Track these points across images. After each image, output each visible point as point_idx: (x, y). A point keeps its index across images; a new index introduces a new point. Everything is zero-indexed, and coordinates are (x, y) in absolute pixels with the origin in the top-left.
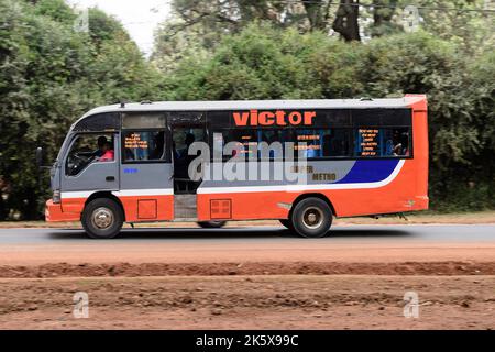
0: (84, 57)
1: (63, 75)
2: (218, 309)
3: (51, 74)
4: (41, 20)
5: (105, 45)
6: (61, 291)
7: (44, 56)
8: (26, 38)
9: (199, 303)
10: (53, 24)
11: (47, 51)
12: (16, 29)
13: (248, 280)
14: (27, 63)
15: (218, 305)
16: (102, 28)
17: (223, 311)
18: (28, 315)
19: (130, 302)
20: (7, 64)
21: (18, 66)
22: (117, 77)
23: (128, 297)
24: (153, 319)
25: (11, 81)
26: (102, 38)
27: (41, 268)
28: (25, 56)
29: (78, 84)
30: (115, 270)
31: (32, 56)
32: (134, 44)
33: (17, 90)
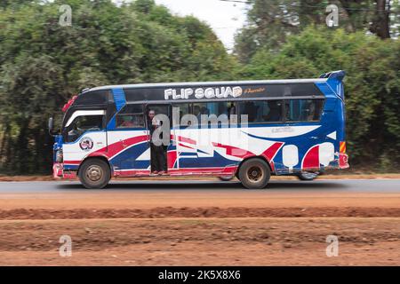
0: (183, 52)
1: (168, 66)
2: (288, 244)
3: (159, 65)
4: (151, 24)
5: (199, 43)
6: (167, 228)
7: (154, 52)
8: (141, 38)
9: (273, 238)
10: (161, 27)
11: (156, 48)
12: (133, 32)
13: (311, 221)
14: (141, 56)
15: (288, 241)
16: (196, 30)
17: (293, 245)
18: (143, 247)
19: (221, 238)
20: (126, 57)
21: (134, 58)
22: (208, 67)
23: (219, 234)
24: (238, 251)
25: (129, 70)
26: (197, 38)
27: (153, 210)
28: (140, 52)
29: (179, 72)
30: (209, 213)
31: (144, 52)
32: (220, 42)
33: (133, 77)
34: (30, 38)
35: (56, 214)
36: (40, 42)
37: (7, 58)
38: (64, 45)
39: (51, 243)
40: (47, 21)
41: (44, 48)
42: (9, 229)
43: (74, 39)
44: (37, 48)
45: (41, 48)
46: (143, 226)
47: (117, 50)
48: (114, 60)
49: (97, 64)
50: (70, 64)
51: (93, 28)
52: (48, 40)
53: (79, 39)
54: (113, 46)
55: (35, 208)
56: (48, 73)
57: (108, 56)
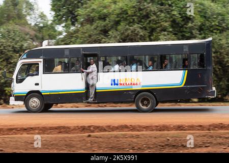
34: (127, 14)
35: (147, 128)
36: (133, 16)
37: (112, 27)
38: (149, 18)
39: (145, 147)
40: (137, 2)
41: (136, 20)
42: (118, 138)
43: (155, 14)
44: (132, 20)
45: (134, 20)
46: (204, 136)
47: (183, 20)
48: (182, 27)
49: (171, 30)
50: (153, 30)
51: (167, 6)
52: (139, 14)
53: (158, 13)
54: (181, 18)
55: (133, 124)
56: (139, 36)
57: (178, 24)
